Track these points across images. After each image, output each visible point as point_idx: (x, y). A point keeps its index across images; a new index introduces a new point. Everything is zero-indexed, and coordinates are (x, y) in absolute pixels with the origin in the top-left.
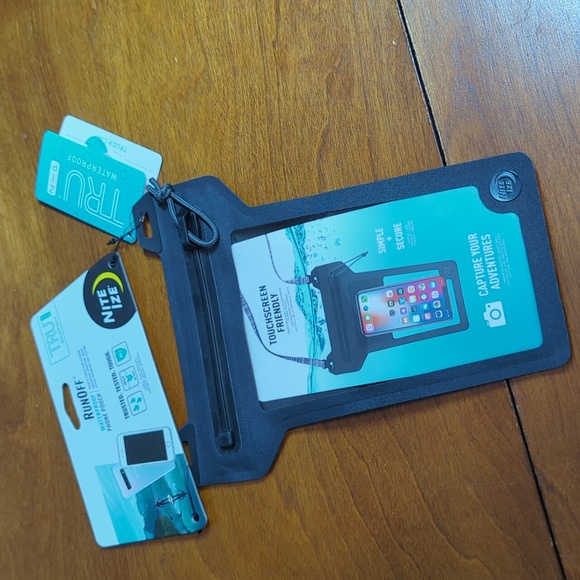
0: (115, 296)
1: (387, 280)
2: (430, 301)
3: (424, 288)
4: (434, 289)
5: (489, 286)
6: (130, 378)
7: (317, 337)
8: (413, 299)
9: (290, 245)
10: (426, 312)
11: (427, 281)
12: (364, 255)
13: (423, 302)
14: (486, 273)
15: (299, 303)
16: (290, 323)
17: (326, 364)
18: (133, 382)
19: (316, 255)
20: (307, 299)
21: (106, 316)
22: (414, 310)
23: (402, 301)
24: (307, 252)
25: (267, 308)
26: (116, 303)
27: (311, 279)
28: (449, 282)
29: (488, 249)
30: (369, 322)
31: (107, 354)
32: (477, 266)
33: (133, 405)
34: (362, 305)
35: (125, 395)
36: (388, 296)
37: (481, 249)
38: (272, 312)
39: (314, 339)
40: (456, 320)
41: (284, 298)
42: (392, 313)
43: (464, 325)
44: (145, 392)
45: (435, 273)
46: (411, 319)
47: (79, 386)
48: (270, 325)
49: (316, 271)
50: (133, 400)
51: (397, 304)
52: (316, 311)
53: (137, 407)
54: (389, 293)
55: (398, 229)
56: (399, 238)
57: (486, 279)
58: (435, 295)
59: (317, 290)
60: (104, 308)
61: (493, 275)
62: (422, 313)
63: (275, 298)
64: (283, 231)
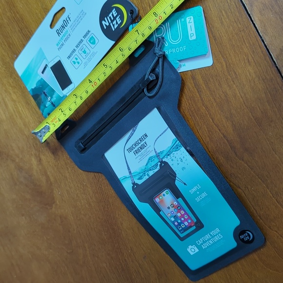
0: (117, 23)
1: (180, 199)
2: (182, 222)
3: (186, 218)
4: (188, 222)
5: (202, 244)
6: (85, 52)
7: (141, 174)
8: (179, 215)
9: (170, 144)
10: (177, 222)
11: (189, 218)
12: (185, 184)
13: (181, 220)
14: (206, 241)
15: (149, 159)
16: (139, 157)
17: (134, 184)
18: (84, 55)
19: (172, 160)
20: (153, 164)
21: (105, 21)
22: (175, 217)
23: (176, 210)
24: (172, 155)
25: (139, 141)
26: (114, 25)
27: (162, 162)
28: (194, 228)
29: (216, 238)
30: (159, 199)
31: (89, 31)
32: (207, 237)
33: (75, 60)
34: (164, 193)
35: (76, 52)
36: (174, 203)
37: (215, 236)
38: (140, 145)
39: (140, 173)
40: (182, 235)
41: (148, 150)
42: (169, 208)
43: (182, 239)
44: (83, 65)
45: (195, 220)
46: (171, 217)
47: (68, 19)
48: (134, 146)
49: (166, 163)
50: (77, 59)
51: (173, 208)
52: (150, 170)
53: (75, 63)
54: (175, 203)
55: (204, 195)
56: (201, 197)
57: (204, 242)
58: (186, 223)
59: (159, 167)
60: (108, 18)
61: (207, 244)
62: (176, 220)
63: (146, 145)
64: (174, 137)
